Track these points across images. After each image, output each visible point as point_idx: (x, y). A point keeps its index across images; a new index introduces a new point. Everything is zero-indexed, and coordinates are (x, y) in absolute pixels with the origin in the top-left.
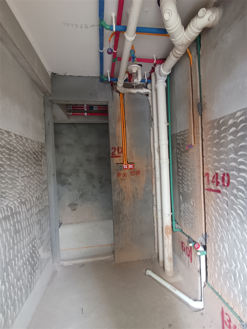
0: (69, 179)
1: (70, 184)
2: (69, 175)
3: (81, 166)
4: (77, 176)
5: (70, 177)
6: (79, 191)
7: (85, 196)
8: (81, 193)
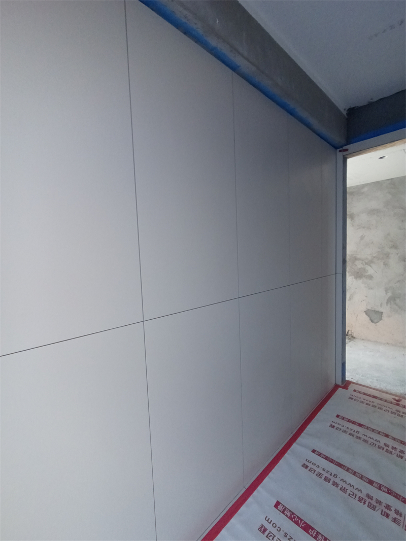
0: (368, 268)
1: (371, 277)
2: (370, 263)
3: (395, 247)
4: (385, 264)
5: (370, 266)
6: (386, 291)
7: (398, 301)
8: (390, 294)
